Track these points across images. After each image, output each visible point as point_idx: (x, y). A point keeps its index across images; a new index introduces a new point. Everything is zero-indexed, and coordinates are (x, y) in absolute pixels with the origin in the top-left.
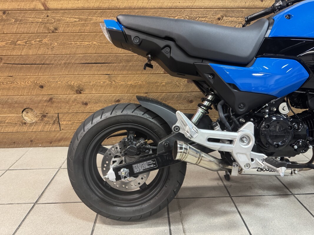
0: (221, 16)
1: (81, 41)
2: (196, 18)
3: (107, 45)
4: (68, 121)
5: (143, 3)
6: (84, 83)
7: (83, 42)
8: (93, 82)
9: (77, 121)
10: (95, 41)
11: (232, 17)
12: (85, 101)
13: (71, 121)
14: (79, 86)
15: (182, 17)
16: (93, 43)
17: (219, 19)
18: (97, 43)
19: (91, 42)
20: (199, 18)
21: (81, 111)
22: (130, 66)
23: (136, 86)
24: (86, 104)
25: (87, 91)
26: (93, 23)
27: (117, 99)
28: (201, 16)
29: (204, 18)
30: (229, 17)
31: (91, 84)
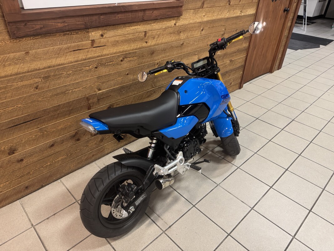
0: (123, 58)
1: (4, 108)
2: (106, 63)
3: (33, 104)
4: (5, 182)
5: (61, 60)
6: (15, 143)
7: (7, 109)
8: (25, 139)
9: (15, 178)
10: (20, 104)
11: (130, 57)
12: (20, 158)
13: (8, 181)
14: (10, 148)
15: (95, 65)
16: (18, 106)
17: (122, 61)
18: (23, 105)
19: (16, 106)
20: (108, 63)
21: (18, 168)
22: (58, 114)
23: (66, 128)
24: (22, 160)
25: (20, 149)
26: (14, 88)
27: (51, 145)
28: (109, 61)
29: (111, 62)
30: (128, 58)
31: (23, 141)
